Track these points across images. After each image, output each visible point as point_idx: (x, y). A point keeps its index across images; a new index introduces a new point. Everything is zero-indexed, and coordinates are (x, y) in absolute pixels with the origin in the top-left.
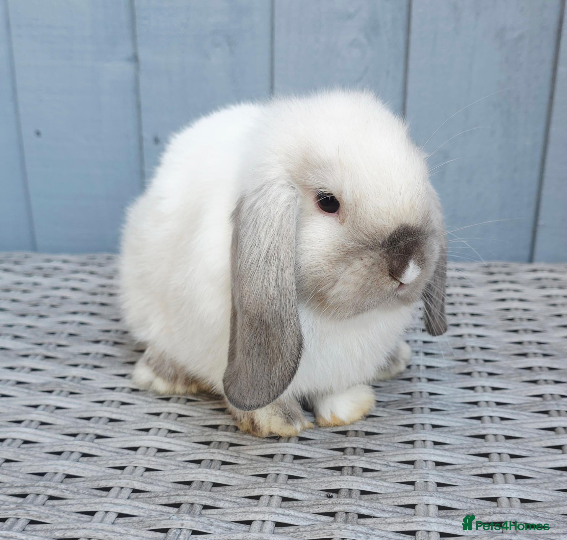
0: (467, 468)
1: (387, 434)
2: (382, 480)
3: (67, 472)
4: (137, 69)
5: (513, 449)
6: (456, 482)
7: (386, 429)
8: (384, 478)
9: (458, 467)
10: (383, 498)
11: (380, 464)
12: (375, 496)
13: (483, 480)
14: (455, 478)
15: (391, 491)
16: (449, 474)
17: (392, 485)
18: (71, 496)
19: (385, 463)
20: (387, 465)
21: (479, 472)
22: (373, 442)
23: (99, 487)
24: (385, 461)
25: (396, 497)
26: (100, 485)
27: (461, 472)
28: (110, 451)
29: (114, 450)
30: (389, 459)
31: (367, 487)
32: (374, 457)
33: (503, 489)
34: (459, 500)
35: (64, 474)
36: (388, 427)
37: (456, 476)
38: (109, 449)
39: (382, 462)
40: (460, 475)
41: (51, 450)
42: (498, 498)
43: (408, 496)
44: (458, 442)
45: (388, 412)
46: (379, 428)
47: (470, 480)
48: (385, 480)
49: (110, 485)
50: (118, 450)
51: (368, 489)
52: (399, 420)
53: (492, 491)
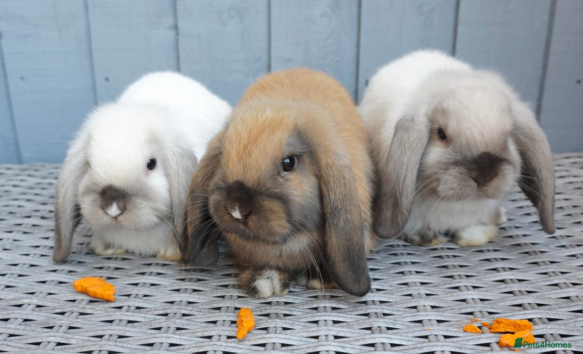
0: (442, 285)
1: (384, 269)
2: (391, 294)
3: (188, 300)
4: (177, 34)
5: (467, 272)
6: (437, 292)
7: (383, 266)
8: (392, 293)
9: (435, 284)
10: (395, 304)
11: (387, 286)
12: (390, 303)
13: (454, 290)
14: (436, 290)
15: (399, 300)
16: (431, 289)
17: (398, 297)
18: (197, 313)
19: (390, 285)
20: (391, 286)
21: (450, 286)
22: (378, 274)
23: (213, 308)
24: (389, 284)
25: (403, 303)
26: (214, 306)
27: (438, 287)
28: (211, 288)
29: (213, 287)
30: (391, 283)
31: (383, 298)
32: (381, 283)
33: (468, 294)
34: (443, 302)
35: (187, 301)
36: (383, 265)
37: (437, 289)
38: (209, 286)
39: (388, 285)
40: (439, 288)
41: (173, 289)
42: (466, 299)
43: (411, 302)
44: (431, 271)
45: (381, 256)
46: (378, 266)
47: (445, 291)
48: (393, 294)
49: (220, 306)
50: (215, 287)
51: (384, 300)
52: (389, 260)
53: (462, 296)
